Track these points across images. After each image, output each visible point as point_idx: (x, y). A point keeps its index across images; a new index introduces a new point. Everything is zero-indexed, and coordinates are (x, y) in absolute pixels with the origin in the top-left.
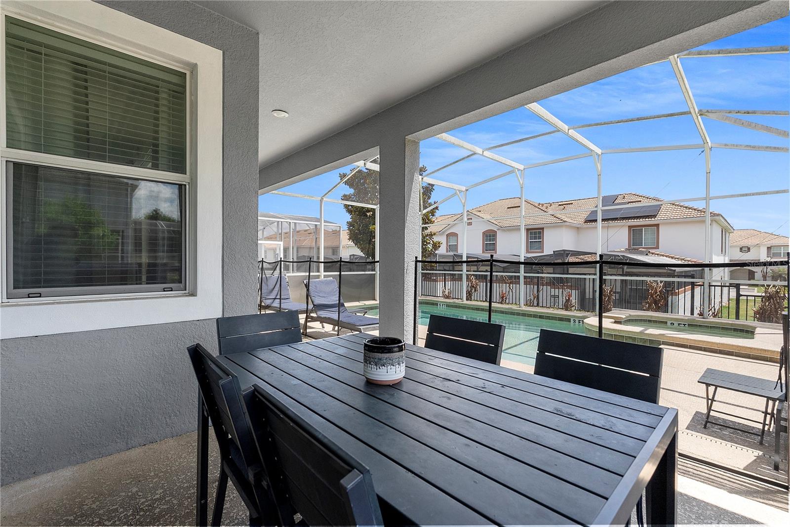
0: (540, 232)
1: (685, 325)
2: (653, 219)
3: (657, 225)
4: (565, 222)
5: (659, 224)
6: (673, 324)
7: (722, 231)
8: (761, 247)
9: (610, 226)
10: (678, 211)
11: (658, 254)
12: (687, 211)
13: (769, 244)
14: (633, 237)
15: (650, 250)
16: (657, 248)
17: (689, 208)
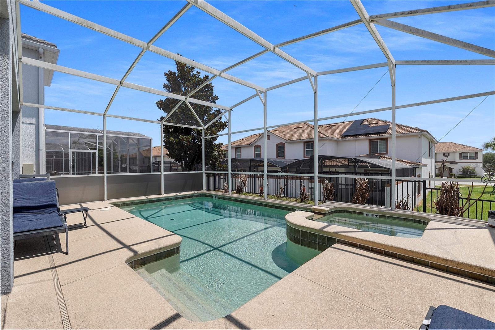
0: (312, 144)
1: (376, 216)
2: (384, 135)
3: (387, 139)
4: (327, 137)
5: (388, 138)
6: (368, 215)
7: (429, 143)
8: (456, 153)
9: (357, 140)
10: (400, 129)
11: (386, 158)
12: (406, 129)
13: (461, 151)
14: (372, 146)
15: (382, 155)
16: (387, 153)
17: (407, 127)
